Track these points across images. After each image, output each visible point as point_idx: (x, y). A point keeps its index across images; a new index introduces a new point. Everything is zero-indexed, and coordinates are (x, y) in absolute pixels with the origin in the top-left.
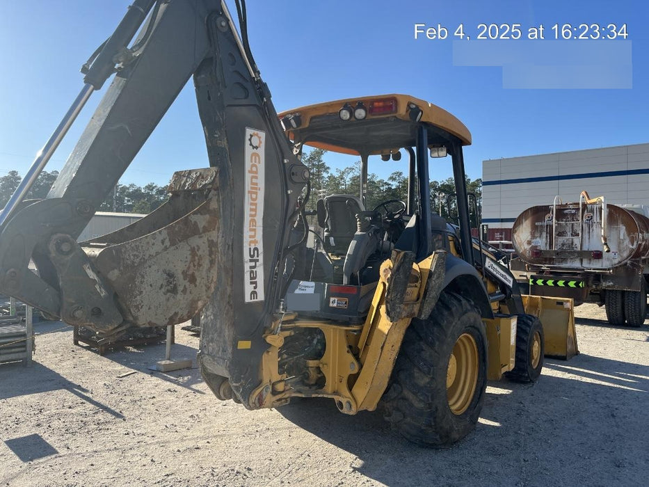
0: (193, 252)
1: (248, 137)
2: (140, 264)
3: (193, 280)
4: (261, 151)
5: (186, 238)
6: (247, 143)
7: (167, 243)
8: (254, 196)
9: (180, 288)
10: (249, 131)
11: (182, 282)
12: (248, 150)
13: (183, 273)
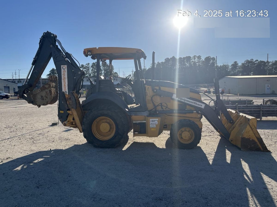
0: (46, 92)
1: (62, 67)
2: (36, 95)
3: (47, 97)
4: (66, 70)
5: (44, 90)
6: (62, 68)
7: (40, 91)
8: (64, 80)
9: (45, 99)
10: (62, 66)
11: (45, 98)
12: (62, 70)
13: (45, 96)
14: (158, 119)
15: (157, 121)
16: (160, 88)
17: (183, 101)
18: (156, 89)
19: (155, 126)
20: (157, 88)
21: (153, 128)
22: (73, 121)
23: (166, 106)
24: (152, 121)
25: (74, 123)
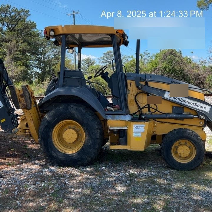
14: (144, 125)
15: (143, 128)
16: (148, 83)
17: (180, 102)
18: (142, 85)
19: (140, 135)
20: (143, 83)
21: (137, 137)
22: (26, 128)
23: (156, 109)
24: (137, 128)
25: (27, 131)
